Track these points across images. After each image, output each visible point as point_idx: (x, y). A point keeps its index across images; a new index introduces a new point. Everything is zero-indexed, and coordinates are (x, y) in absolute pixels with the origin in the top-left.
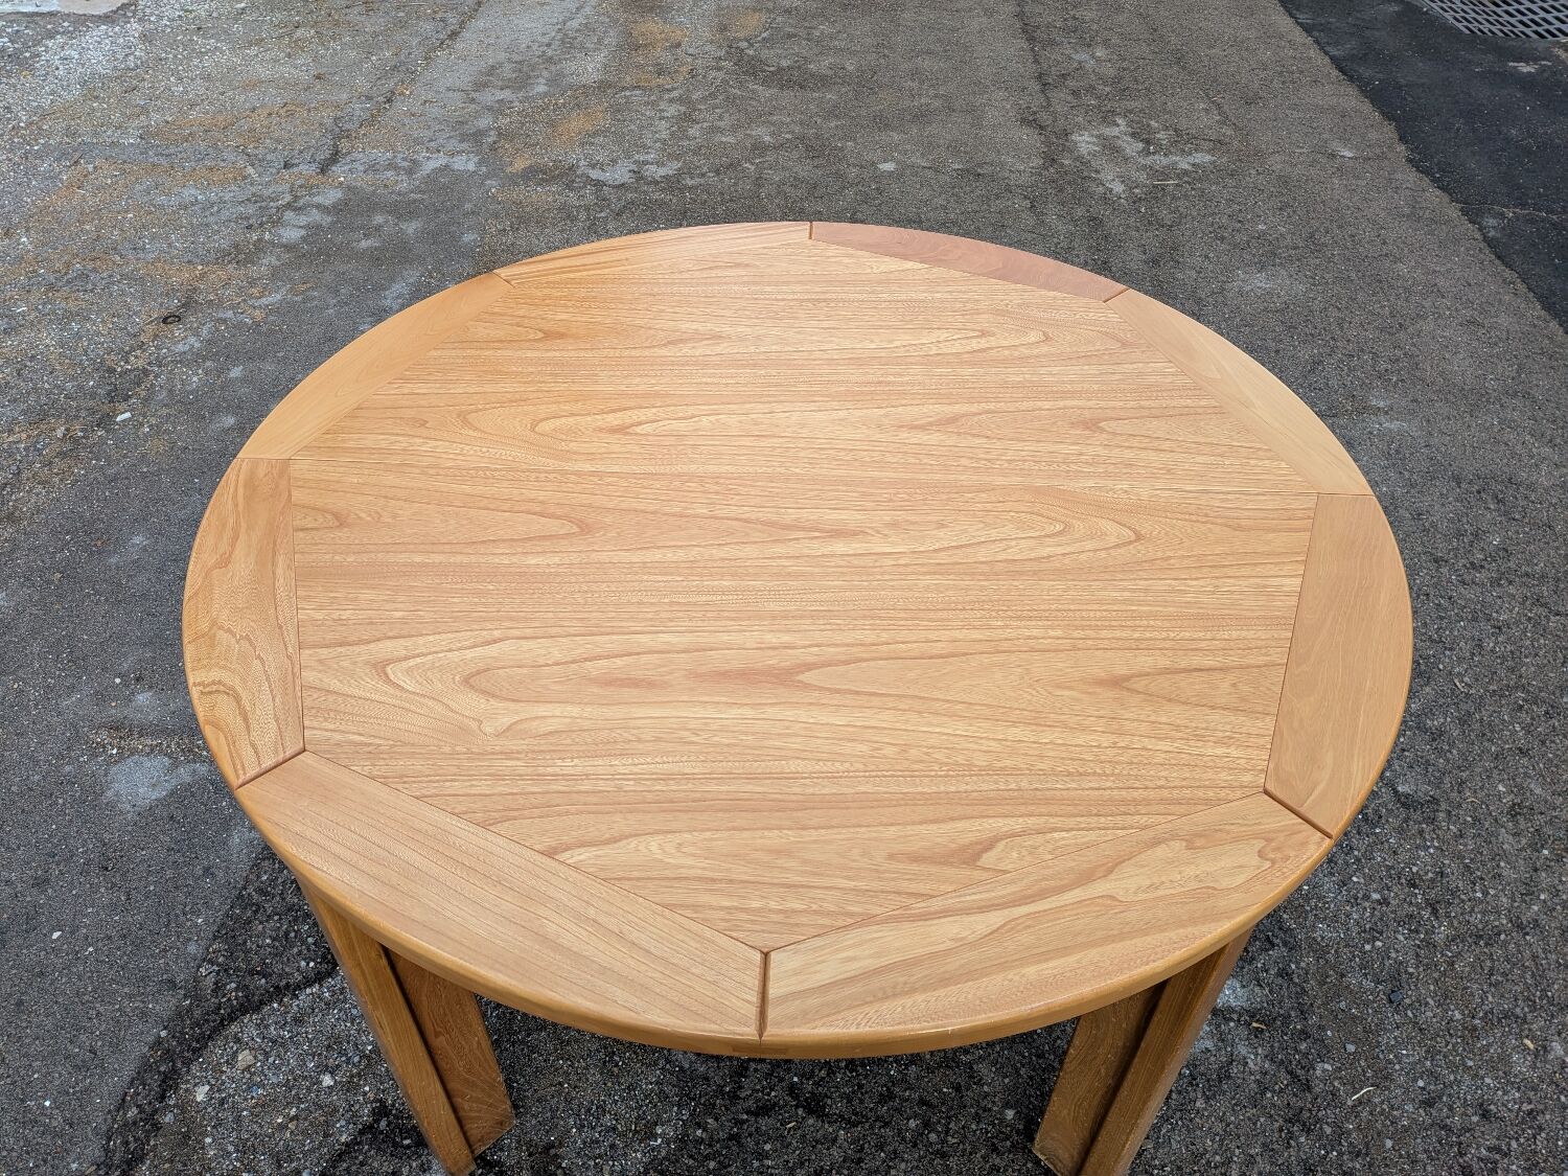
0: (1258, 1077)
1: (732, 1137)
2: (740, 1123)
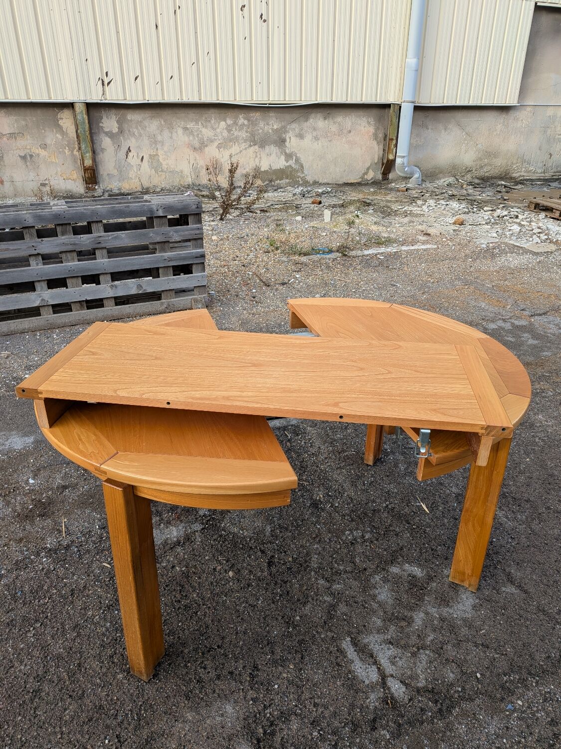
0: (364, 705)
1: (251, 548)
2: (256, 547)
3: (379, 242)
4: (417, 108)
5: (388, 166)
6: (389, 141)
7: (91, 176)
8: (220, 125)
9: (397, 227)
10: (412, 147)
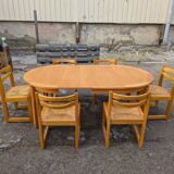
3: (150, 60)
4: (171, 25)
5: (161, 41)
6: (162, 34)
7: (78, 41)
8: (112, 29)
9: (157, 57)
10: (168, 36)
